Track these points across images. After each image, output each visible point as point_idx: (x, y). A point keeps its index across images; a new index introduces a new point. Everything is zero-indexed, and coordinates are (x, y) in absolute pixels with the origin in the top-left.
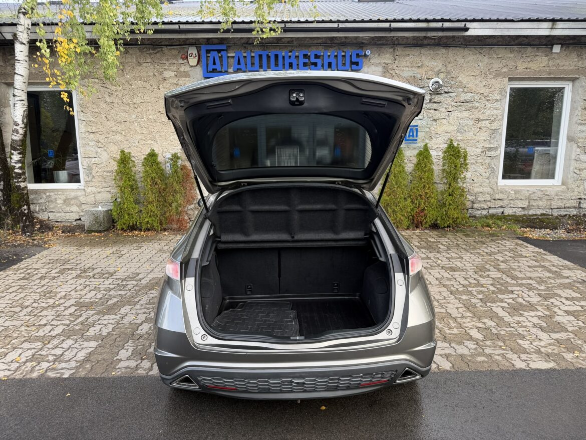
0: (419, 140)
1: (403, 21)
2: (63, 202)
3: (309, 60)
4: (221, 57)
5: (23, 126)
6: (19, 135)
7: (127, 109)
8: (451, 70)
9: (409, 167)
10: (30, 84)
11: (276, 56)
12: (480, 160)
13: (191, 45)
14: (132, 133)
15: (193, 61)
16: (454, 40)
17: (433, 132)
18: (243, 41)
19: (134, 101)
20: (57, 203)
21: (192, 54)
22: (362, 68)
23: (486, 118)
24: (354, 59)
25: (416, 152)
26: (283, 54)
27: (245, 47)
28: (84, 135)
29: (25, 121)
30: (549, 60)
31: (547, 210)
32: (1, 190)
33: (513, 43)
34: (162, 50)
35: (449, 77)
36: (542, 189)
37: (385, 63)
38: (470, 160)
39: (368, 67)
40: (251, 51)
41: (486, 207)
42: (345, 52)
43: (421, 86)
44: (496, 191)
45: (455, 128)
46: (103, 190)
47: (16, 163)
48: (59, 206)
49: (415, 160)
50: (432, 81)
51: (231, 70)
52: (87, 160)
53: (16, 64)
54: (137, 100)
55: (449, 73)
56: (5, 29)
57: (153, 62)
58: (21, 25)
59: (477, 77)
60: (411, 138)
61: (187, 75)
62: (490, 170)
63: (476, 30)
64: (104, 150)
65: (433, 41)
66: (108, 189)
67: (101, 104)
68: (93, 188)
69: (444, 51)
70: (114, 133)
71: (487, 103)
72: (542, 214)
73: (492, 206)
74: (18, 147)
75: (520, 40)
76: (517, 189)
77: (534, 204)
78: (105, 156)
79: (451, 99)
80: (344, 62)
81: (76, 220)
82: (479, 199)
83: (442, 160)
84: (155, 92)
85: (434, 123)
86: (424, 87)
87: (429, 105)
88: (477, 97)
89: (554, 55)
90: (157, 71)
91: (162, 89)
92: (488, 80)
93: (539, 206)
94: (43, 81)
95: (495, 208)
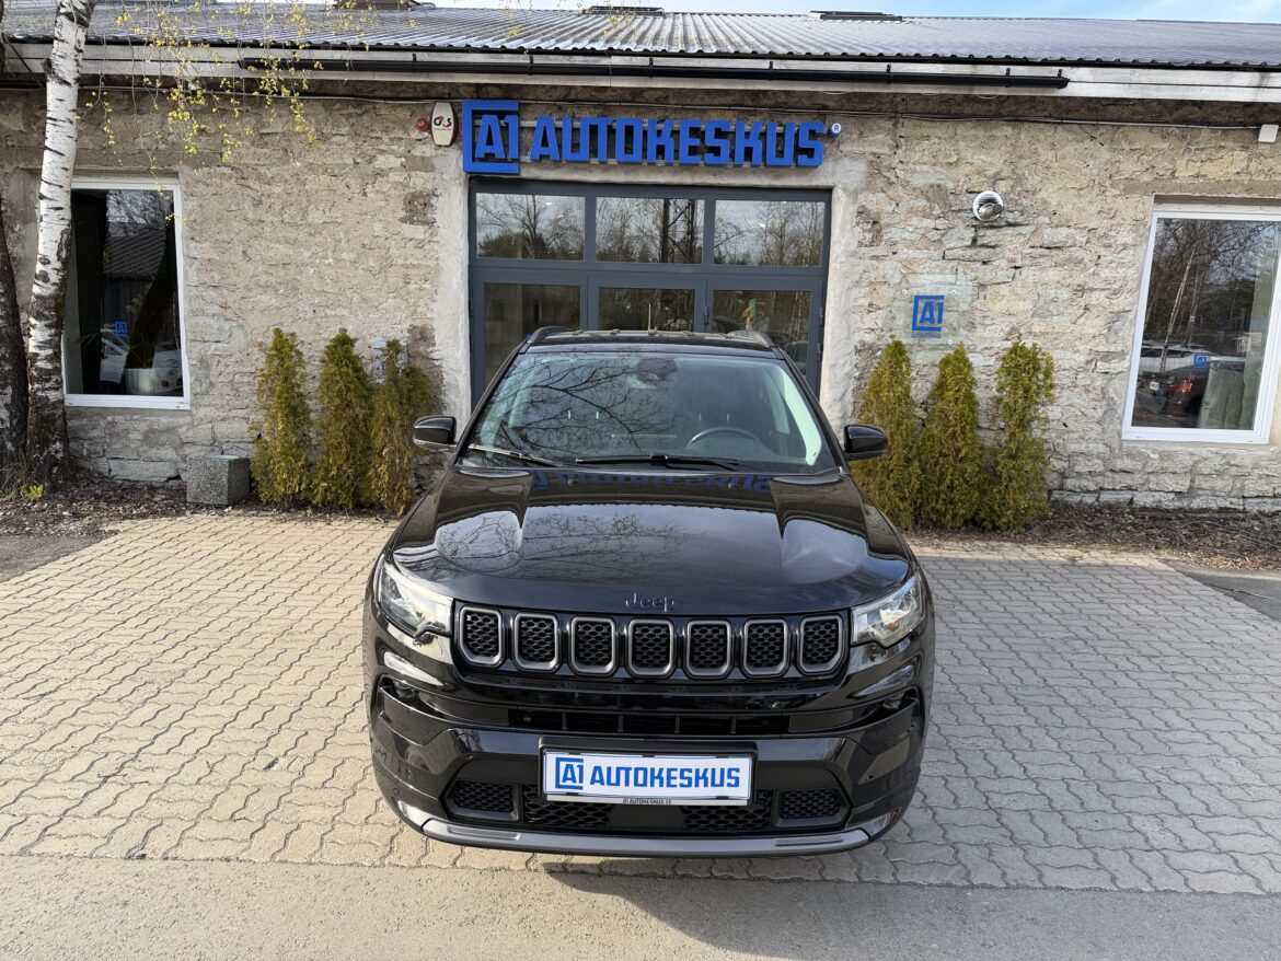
0: (944, 330)
1: (918, 59)
2: (140, 437)
3: (703, 140)
4: (505, 129)
5: (58, 265)
6: (48, 285)
7: (291, 234)
8: (1023, 174)
9: (920, 389)
10: (77, 173)
11: (629, 130)
12: (1083, 380)
13: (441, 98)
14: (302, 289)
15: (443, 135)
16: (1033, 107)
17: (977, 313)
18: (558, 94)
19: (309, 219)
20: (128, 439)
21: (441, 118)
22: (820, 163)
23: (1102, 286)
24: (805, 143)
25: (939, 356)
26: (645, 125)
27: (560, 107)
28: (195, 292)
29: (64, 254)
30: (1250, 159)
31: (1232, 500)
32: (6, 406)
33: (1168, 118)
34: (375, 108)
35: (1019, 189)
36: (1225, 452)
37: (874, 154)
38: (1059, 378)
39: (836, 161)
40: (573, 117)
41: (1092, 487)
42: (784, 126)
43: (955, 208)
44: (1117, 451)
45: (1028, 305)
46: (233, 413)
47: (40, 347)
48: (132, 445)
49: (934, 375)
50: (979, 198)
51: (526, 158)
52: (200, 346)
53: (49, 127)
54: (316, 217)
55: (1019, 180)
56: (31, 50)
57: (355, 135)
58: (63, 41)
59: (1082, 192)
60: (927, 324)
61: (426, 165)
62: (1105, 403)
63: (1084, 84)
64: (239, 326)
65: (985, 108)
66: (243, 413)
67: (235, 224)
68: (209, 409)
69: (1008, 130)
70: (261, 289)
72: (1222, 510)
73: (1106, 486)
74: (46, 313)
75: (1185, 110)
76: (1167, 449)
77: (1204, 485)
78: (239, 338)
79: (1023, 240)
80: (780, 148)
81: (170, 479)
82: (1077, 469)
83: (996, 376)
84: (354, 201)
85: (981, 293)
86: (960, 210)
87: (969, 252)
88: (1081, 238)
89: (1261, 147)
90: (362, 155)
91: (372, 195)
92: (1109, 200)
93: (1216, 491)
94: (109, 168)
95: (1114, 490)
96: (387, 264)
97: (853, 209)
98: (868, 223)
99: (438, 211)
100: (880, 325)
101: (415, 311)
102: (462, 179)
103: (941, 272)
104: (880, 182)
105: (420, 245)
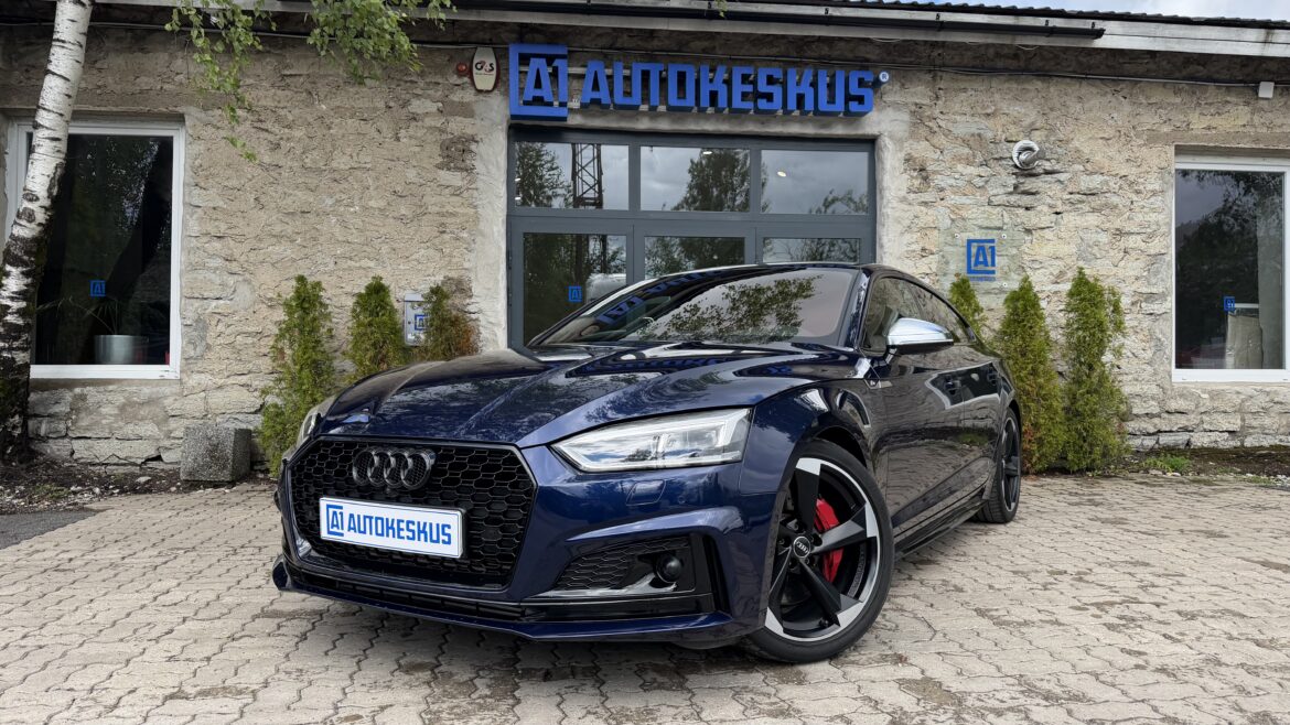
0: (997, 275)
1: (965, 9)
2: (116, 412)
5: (47, 203)
6: (33, 225)
7: (313, 182)
8: (1056, 124)
11: (682, 77)
12: (1130, 321)
13: (483, 43)
14: (322, 239)
15: (485, 80)
16: (1058, 64)
17: (1026, 257)
18: (604, 42)
19: (334, 165)
20: (99, 414)
22: (871, 110)
23: (1135, 230)
24: (855, 90)
25: (992, 300)
27: (606, 56)
28: (194, 243)
30: (1253, 114)
31: (1283, 437)
33: (1178, 75)
35: (1053, 139)
36: (1268, 389)
37: (916, 104)
39: (880, 110)
41: (1152, 430)
43: (996, 156)
44: (1169, 392)
45: (1073, 249)
46: (230, 381)
47: (12, 299)
48: (104, 422)
49: (1003, 312)
50: (1017, 146)
51: (574, 104)
52: (197, 304)
53: (52, 51)
54: (341, 162)
55: (1052, 130)
57: (386, 78)
59: (1110, 142)
60: (981, 267)
61: (466, 111)
62: (1153, 344)
63: (1116, 38)
64: (245, 280)
65: (1013, 64)
66: (244, 379)
67: (247, 170)
68: (203, 376)
69: (1039, 84)
70: (274, 240)
71: (1135, 198)
72: (1275, 447)
73: (1164, 428)
74: (26, 258)
75: (1192, 69)
76: (1214, 388)
77: (1255, 423)
78: (245, 294)
79: (1059, 187)
81: (148, 460)
82: (1135, 411)
84: (386, 145)
85: (1026, 238)
86: (1001, 158)
87: (1013, 199)
88: (1113, 184)
89: (1262, 102)
90: (397, 98)
91: (405, 140)
92: (1135, 149)
93: (1265, 429)
94: (103, 109)
95: (1171, 431)
96: (421, 213)
97: (902, 155)
98: (915, 170)
99: (478, 157)
100: (934, 270)
101: (450, 262)
102: (505, 126)
103: (987, 219)
104: (923, 131)
105: (457, 192)
